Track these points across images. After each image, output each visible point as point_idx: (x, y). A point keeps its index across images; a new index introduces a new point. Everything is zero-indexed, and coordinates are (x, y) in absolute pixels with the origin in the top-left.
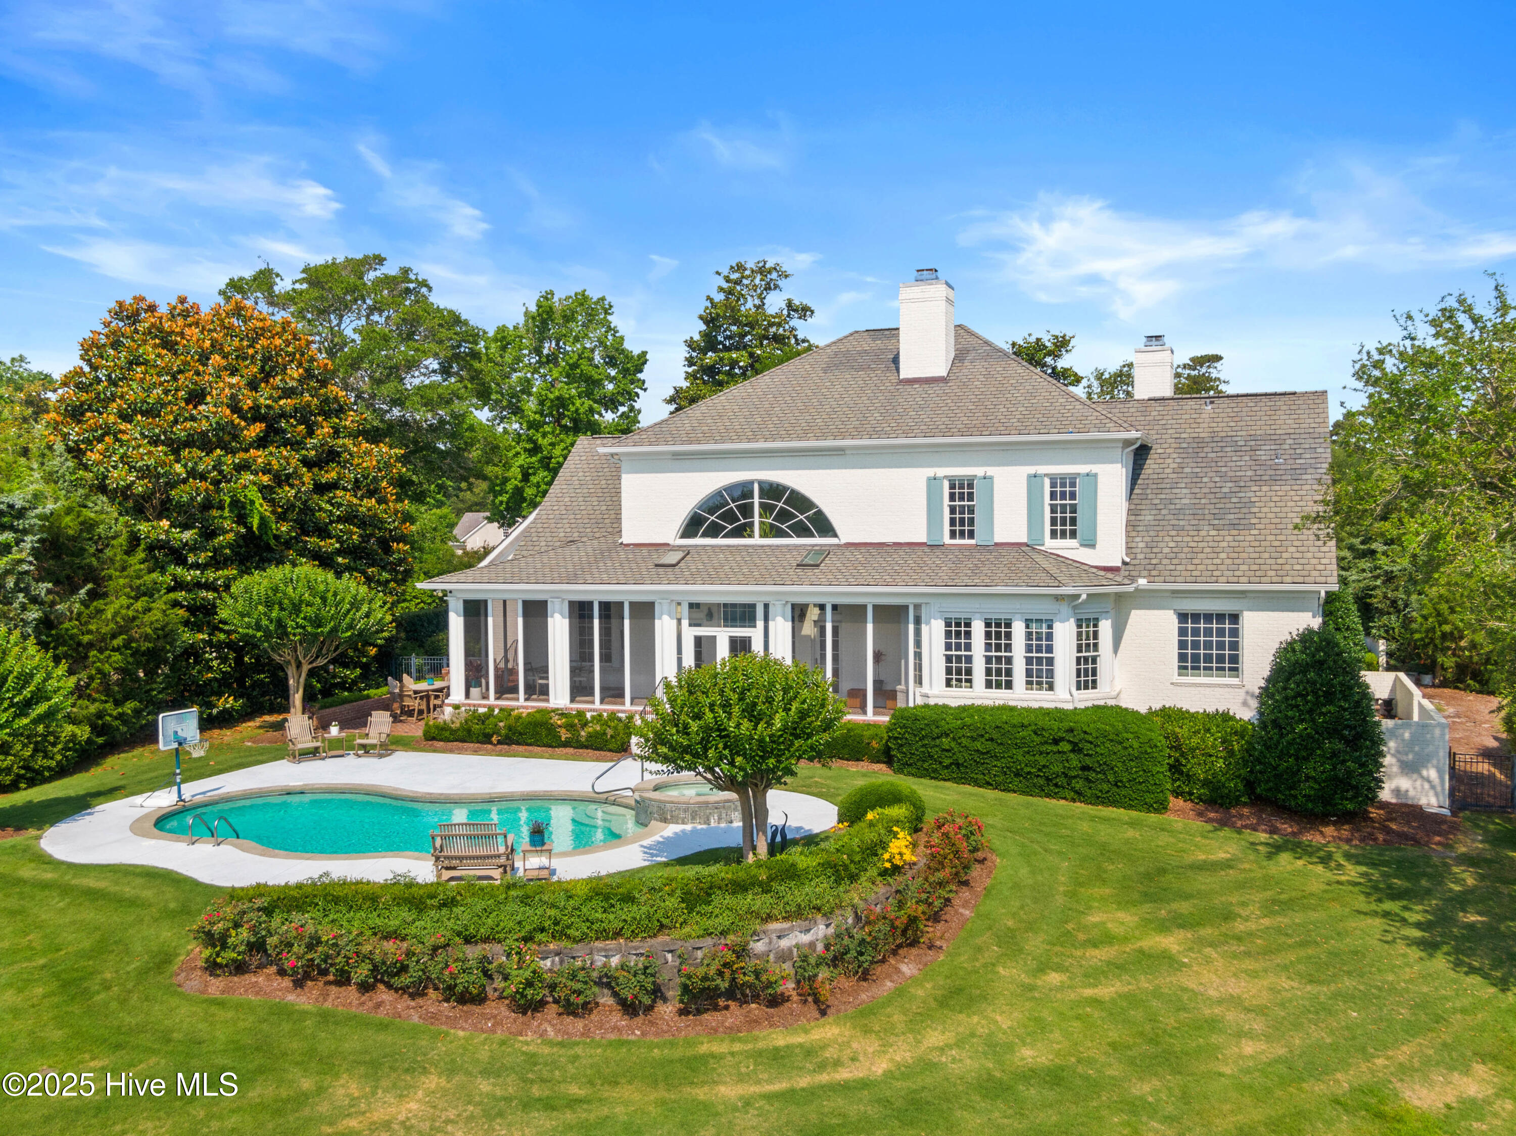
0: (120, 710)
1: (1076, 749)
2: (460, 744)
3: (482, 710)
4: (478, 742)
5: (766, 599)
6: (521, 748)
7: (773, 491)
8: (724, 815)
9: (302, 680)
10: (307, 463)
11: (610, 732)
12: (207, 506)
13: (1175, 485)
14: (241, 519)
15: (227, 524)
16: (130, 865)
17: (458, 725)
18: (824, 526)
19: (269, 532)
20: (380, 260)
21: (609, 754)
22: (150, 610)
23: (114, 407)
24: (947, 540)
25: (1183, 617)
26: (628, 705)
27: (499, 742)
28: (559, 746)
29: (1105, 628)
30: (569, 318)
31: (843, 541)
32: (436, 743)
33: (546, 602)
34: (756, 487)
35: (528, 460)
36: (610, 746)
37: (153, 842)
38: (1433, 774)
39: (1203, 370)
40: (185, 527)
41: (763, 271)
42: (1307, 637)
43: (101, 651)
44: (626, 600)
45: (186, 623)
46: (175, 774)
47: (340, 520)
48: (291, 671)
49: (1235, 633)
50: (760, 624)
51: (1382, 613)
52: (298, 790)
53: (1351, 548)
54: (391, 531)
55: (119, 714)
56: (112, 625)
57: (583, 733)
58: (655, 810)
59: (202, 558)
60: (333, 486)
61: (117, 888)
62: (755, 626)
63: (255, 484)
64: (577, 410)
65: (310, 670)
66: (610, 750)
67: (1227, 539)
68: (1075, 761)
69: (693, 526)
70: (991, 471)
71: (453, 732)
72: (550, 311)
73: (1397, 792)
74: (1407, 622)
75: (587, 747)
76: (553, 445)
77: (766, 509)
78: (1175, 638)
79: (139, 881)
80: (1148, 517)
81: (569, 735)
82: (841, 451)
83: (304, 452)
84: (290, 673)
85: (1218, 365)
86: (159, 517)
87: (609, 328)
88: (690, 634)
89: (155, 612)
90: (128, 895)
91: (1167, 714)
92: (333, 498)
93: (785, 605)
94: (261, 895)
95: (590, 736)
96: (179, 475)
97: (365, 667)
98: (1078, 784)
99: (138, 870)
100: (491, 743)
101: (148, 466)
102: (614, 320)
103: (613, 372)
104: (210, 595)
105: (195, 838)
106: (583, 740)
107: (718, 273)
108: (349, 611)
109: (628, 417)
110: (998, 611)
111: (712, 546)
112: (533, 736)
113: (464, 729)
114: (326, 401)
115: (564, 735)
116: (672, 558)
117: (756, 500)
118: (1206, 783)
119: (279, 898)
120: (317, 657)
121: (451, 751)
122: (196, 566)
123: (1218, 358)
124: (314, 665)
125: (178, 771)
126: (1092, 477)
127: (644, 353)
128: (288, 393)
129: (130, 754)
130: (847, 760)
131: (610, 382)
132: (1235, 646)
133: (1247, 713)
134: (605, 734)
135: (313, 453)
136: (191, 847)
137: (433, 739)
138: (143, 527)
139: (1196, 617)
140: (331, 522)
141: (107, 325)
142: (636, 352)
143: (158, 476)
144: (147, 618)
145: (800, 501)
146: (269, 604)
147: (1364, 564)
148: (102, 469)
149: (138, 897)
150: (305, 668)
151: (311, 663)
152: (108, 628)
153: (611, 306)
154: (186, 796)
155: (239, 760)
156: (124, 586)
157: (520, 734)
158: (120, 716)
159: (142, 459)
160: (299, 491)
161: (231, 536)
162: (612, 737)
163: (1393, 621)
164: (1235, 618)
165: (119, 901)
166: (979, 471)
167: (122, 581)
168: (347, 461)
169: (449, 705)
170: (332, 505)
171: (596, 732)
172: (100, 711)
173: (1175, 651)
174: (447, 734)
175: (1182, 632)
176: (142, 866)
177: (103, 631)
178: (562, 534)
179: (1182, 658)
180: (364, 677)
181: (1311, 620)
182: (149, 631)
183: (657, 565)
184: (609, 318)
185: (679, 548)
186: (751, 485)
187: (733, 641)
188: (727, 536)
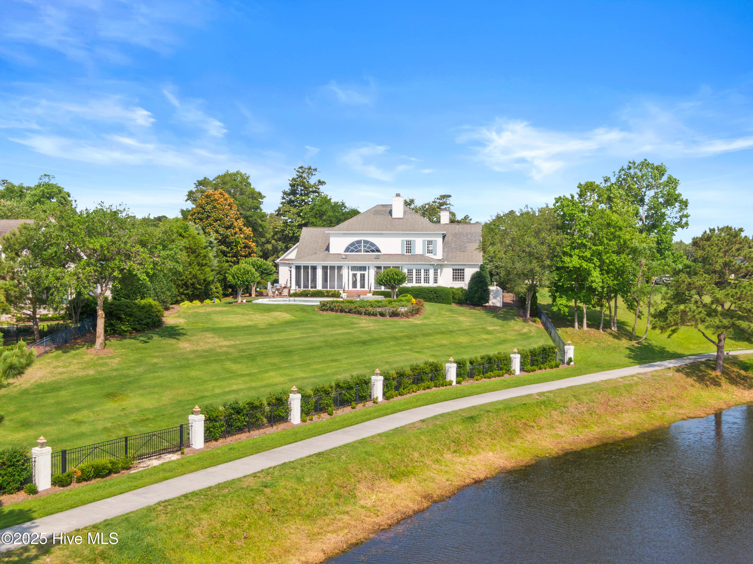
1: (435, 293)
5: (369, 265)
7: (366, 242)
13: (451, 243)
18: (378, 251)
24: (405, 254)
25: (453, 270)
26: (336, 289)
27: (310, 296)
29: (439, 271)
31: (383, 254)
33: (316, 266)
36: (337, 297)
38: (499, 299)
39: (445, 200)
42: (477, 273)
44: (336, 265)
49: (463, 273)
50: (367, 270)
51: (495, 275)
53: (488, 260)
67: (462, 254)
68: (435, 295)
69: (347, 250)
70: (415, 239)
73: (493, 303)
74: (500, 277)
77: (365, 246)
78: (452, 274)
80: (446, 249)
82: (382, 234)
85: (450, 198)
88: (351, 273)
91: (451, 288)
93: (373, 266)
98: (436, 300)
100: (308, 296)
106: (330, 295)
110: (418, 267)
111: (352, 254)
112: (318, 294)
113: (301, 294)
115: (326, 294)
116: (344, 257)
117: (362, 244)
118: (459, 300)
123: (450, 196)
126: (436, 241)
132: (463, 275)
133: (466, 288)
134: (335, 294)
139: (456, 270)
145: (372, 244)
147: (491, 264)
157: (315, 294)
162: (337, 294)
163: (497, 277)
164: (463, 270)
166: (412, 239)
169: (292, 290)
173: (452, 277)
175: (453, 273)
179: (453, 278)
181: (478, 270)
183: (342, 258)
185: (344, 255)
186: (361, 241)
187: (361, 274)
188: (356, 252)
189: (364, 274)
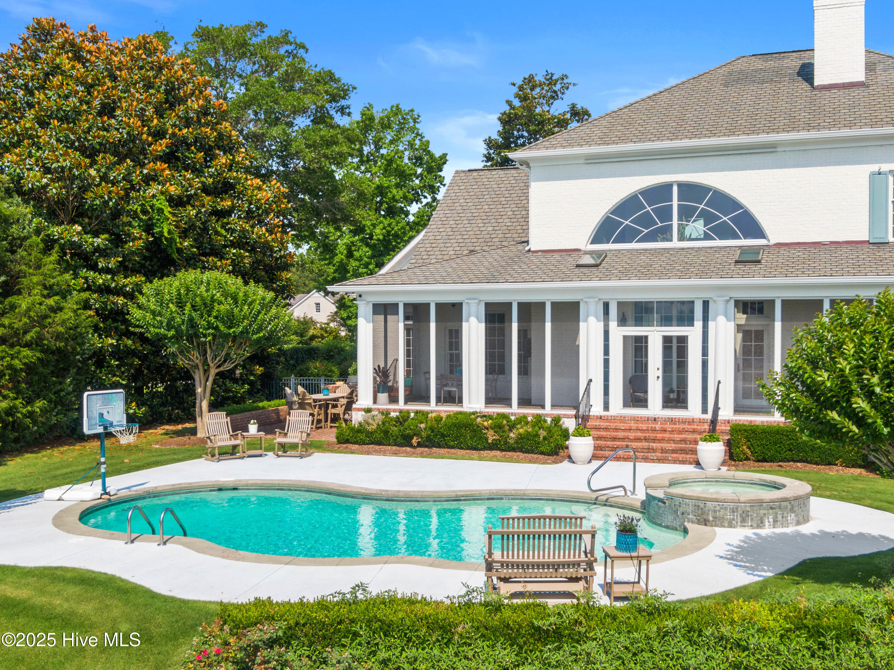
0: (29, 408)
2: (377, 447)
3: (393, 415)
4: (396, 445)
5: (706, 295)
6: (442, 451)
7: (693, 193)
8: (780, 517)
9: (209, 384)
10: (206, 190)
11: (543, 433)
12: (116, 214)
14: (148, 228)
15: (136, 232)
16: (57, 568)
17: (375, 427)
18: (750, 228)
19: (173, 246)
20: (261, 26)
21: (541, 457)
22: (61, 309)
23: (30, 114)
24: (891, 237)
26: (548, 409)
27: (419, 445)
28: (485, 449)
30: (386, 125)
31: (773, 242)
32: (350, 446)
33: (461, 304)
34: (675, 189)
35: (351, 239)
36: (544, 450)
37: (82, 539)
40: (96, 234)
41: (551, 81)
43: (12, 346)
44: (548, 299)
45: (96, 329)
46: (99, 464)
47: (233, 245)
48: (198, 376)
50: (698, 324)
52: (231, 485)
54: (277, 259)
55: (29, 412)
56: (25, 320)
57: (512, 435)
58: (690, 509)
59: (112, 263)
60: (227, 213)
61: (44, 599)
62: (693, 325)
63: (162, 193)
64: (394, 196)
65: (217, 374)
66: (542, 453)
69: (605, 231)
71: (369, 434)
72: (372, 119)
75: (514, 450)
76: (374, 226)
77: (686, 212)
79: (72, 590)
81: (497, 437)
83: (203, 179)
84: (197, 377)
86: (73, 222)
87: (418, 134)
88: (619, 333)
89: (67, 311)
90: (59, 610)
92: (228, 223)
93: (728, 301)
94: (271, 618)
95: (521, 438)
96: (94, 179)
97: (251, 384)
99: (69, 575)
100: (411, 446)
101: (63, 168)
102: (421, 127)
103: (419, 171)
104: (121, 300)
105: (134, 536)
106: (511, 442)
107: (514, 85)
108: (259, 312)
109: (431, 206)
111: (628, 250)
112: (456, 438)
113: (382, 431)
114: (220, 136)
115: (491, 436)
116: (588, 260)
117: (675, 203)
119: (297, 624)
120: (225, 361)
121: (368, 453)
122: (107, 271)
124: (221, 369)
125: (103, 460)
127: (445, 155)
128: (187, 122)
129: (40, 455)
130: (817, 464)
131: (417, 178)
134: (537, 435)
135: (211, 180)
136: (130, 545)
137: (347, 441)
138: (55, 230)
140: (225, 246)
141: (24, 41)
142: (437, 154)
143: (73, 178)
144: (59, 317)
145: (724, 202)
146: (181, 305)
148: (18, 171)
149: (73, 614)
150: (213, 372)
151: (219, 366)
152: (21, 324)
153: (419, 116)
154: (112, 489)
155: (154, 459)
156: (38, 284)
157: (443, 436)
158: (31, 415)
159: (58, 161)
160: (199, 212)
161: (141, 243)
162: (545, 438)
165: (48, 619)
167: (35, 279)
168: (241, 193)
169: (359, 410)
170: (227, 230)
171: (528, 433)
172: (11, 408)
174: (362, 436)
176: (74, 569)
177: (16, 326)
178: (452, 253)
180: (251, 393)
182: (61, 329)
183: (578, 266)
184: (417, 126)
185: (591, 253)
186: (668, 187)
187: (667, 340)
188: (643, 240)
189: (683, 340)
